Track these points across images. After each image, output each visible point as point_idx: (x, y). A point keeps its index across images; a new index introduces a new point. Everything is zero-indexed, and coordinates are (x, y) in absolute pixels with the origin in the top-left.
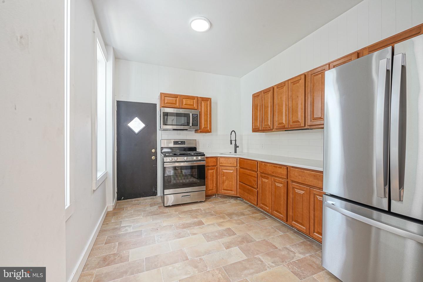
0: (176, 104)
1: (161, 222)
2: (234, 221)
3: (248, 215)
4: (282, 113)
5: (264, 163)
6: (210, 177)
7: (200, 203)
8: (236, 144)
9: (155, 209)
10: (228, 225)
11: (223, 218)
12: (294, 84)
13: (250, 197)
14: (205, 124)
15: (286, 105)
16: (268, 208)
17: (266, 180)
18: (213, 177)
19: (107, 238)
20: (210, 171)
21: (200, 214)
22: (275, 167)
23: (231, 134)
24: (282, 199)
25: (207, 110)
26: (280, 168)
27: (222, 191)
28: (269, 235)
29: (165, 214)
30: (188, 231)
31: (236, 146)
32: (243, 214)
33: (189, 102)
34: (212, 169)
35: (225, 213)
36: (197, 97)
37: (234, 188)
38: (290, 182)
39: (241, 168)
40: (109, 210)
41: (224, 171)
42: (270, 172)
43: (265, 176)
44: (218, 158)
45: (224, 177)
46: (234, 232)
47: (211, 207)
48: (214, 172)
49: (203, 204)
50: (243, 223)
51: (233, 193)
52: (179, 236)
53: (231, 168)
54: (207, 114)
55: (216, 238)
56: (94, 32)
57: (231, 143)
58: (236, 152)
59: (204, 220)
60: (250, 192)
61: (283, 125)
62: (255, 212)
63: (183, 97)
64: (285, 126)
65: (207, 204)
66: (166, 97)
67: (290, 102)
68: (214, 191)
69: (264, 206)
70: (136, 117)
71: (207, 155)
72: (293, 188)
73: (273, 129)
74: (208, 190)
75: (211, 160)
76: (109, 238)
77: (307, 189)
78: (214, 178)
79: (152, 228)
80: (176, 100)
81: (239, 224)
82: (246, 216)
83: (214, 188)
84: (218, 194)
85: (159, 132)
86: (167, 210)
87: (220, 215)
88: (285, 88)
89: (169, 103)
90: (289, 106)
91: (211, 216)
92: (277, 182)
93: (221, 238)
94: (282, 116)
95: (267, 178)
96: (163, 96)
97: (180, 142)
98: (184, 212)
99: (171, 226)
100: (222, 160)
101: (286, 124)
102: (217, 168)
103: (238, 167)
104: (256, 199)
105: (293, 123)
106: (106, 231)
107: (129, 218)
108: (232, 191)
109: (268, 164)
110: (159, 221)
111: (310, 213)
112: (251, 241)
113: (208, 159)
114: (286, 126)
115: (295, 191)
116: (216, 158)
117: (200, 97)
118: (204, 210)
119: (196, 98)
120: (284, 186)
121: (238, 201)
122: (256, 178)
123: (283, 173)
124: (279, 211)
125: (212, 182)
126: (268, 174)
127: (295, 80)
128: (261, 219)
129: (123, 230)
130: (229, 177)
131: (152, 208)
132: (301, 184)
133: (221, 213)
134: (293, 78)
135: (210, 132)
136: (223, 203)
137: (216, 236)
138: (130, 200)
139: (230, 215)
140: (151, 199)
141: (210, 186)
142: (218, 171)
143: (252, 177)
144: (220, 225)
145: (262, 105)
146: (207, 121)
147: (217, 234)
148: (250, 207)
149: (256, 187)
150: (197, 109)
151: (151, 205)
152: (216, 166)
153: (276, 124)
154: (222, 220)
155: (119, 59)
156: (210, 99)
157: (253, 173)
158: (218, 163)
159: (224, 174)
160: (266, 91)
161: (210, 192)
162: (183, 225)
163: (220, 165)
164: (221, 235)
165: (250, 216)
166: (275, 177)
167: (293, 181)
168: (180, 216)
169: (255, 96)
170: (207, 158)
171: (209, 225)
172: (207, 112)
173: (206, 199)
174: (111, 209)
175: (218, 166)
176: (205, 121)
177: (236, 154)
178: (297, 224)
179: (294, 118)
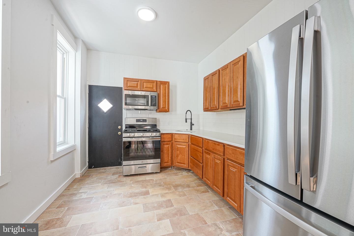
0: (137, 87)
1: (113, 190)
2: (178, 193)
3: (193, 187)
4: (225, 93)
5: (207, 140)
6: (165, 151)
7: (156, 174)
8: (191, 123)
9: (115, 177)
10: (169, 197)
11: (169, 189)
12: (235, 66)
13: (197, 171)
14: (163, 105)
15: (228, 86)
16: (209, 182)
17: (208, 156)
18: (168, 151)
19: (62, 203)
20: (165, 146)
21: (151, 184)
22: (215, 144)
23: (186, 113)
24: (220, 174)
25: (166, 92)
26: (218, 145)
27: (176, 163)
28: (204, 209)
29: (121, 183)
30: (132, 200)
31: (192, 124)
32: (188, 186)
33: (150, 85)
34: (167, 144)
35: (172, 185)
36: (157, 81)
37: (186, 162)
38: (226, 160)
39: (192, 144)
40: (77, 177)
41: (178, 146)
42: (211, 149)
43: (208, 153)
44: (173, 134)
45: (178, 152)
46: (172, 204)
47: (163, 179)
48: (170, 147)
49: (158, 175)
50: (184, 195)
51: (185, 166)
52: (121, 205)
53: (183, 144)
54: (166, 96)
55: (155, 208)
56: (53, 25)
57: (186, 122)
58: (191, 129)
59: (151, 190)
60: (197, 166)
61: (226, 105)
62: (200, 185)
63: (144, 81)
64: (227, 106)
65: (161, 175)
66: (128, 81)
67: (232, 83)
68: (169, 163)
69: (207, 180)
70: (105, 98)
71: (162, 132)
72: (228, 165)
73: (219, 108)
74: (164, 162)
75: (167, 136)
76: (63, 203)
77: (238, 166)
78: (170, 152)
79: (103, 196)
80: (137, 84)
81: (180, 196)
82: (190, 189)
83: (169, 161)
84: (173, 166)
85: (124, 112)
86: (125, 179)
87: (167, 186)
88: (228, 70)
89: (131, 86)
90: (231, 85)
91: (159, 187)
92: (217, 159)
93: (158, 209)
94: (225, 96)
95: (209, 154)
96: (127, 80)
97: (142, 120)
98: (138, 182)
99: (120, 194)
100: (176, 136)
101: (228, 103)
102: (172, 143)
103: (190, 143)
104: (201, 173)
105: (234, 102)
106: (64, 196)
107: (89, 185)
108: (184, 164)
109: (210, 141)
110: (112, 189)
111: (240, 190)
112: (185, 215)
113: (164, 135)
114: (229, 106)
115: (229, 168)
116: (172, 134)
117: (159, 81)
118: (156, 181)
119: (155, 82)
120: (221, 162)
121: (190, 174)
122: (201, 154)
123: (220, 150)
124: (217, 186)
125: (167, 156)
126: (210, 151)
127: (235, 62)
128: (203, 192)
129: (78, 196)
130: (182, 152)
131: (112, 177)
132: (234, 162)
133: (169, 184)
134: (234, 60)
135: (168, 111)
136: (176, 174)
137: (154, 207)
138: (99, 169)
139: (176, 187)
140: (117, 168)
141: (166, 159)
142: (173, 146)
143: (199, 153)
144: (163, 196)
145: (211, 87)
146: (165, 102)
147: (156, 205)
148: (198, 180)
149: (201, 162)
150: (156, 91)
151: (114, 174)
152: (172, 142)
153: (221, 104)
154: (167, 191)
155: (91, 50)
156: (169, 83)
157: (199, 149)
158: (173, 139)
159: (178, 149)
160: (213, 74)
161: (165, 165)
162: (131, 194)
163: (175, 140)
164: (160, 206)
165: (194, 189)
166: (215, 153)
167: (228, 159)
168: (133, 185)
169: (206, 79)
170: (162, 134)
171: (153, 195)
172: (166, 94)
173: (160, 170)
174: (78, 176)
175: (173, 141)
176: (163, 102)
177: (191, 131)
178: (230, 200)
179: (234, 98)
